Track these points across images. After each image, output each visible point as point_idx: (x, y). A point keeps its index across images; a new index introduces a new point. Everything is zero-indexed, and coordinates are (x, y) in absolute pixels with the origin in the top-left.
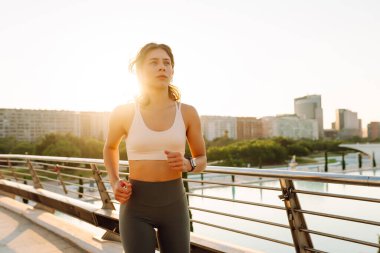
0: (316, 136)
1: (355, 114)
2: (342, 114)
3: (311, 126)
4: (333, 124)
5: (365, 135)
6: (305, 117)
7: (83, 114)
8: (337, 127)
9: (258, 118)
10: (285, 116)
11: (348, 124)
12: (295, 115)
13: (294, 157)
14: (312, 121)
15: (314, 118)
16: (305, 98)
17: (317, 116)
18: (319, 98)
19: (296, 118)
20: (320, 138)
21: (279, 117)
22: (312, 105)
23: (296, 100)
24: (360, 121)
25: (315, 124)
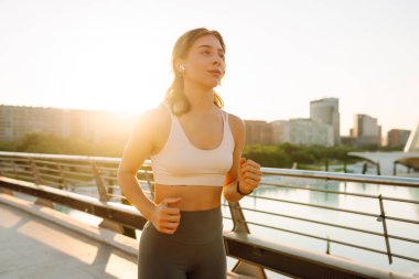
0: (331, 142)
1: (375, 120)
2: (361, 119)
3: (326, 131)
4: (352, 131)
5: (384, 143)
6: (320, 121)
7: (73, 112)
8: (356, 134)
9: (269, 122)
10: (299, 120)
11: (368, 131)
12: (310, 120)
13: (295, 165)
14: (328, 126)
15: (330, 123)
16: (321, 101)
17: (334, 121)
18: (336, 101)
19: (310, 123)
20: (336, 145)
21: (292, 122)
22: (328, 109)
23: (312, 103)
24: (380, 128)
25: (331, 130)
